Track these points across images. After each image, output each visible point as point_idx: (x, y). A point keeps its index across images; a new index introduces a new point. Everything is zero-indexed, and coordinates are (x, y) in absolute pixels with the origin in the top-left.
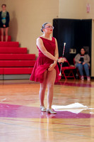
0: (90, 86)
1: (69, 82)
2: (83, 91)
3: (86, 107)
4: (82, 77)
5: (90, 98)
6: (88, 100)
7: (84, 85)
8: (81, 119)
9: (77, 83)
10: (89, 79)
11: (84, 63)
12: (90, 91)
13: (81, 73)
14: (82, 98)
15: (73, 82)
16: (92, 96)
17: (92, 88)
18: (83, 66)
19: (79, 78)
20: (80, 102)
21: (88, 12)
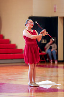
0: (57, 67)
1: (41, 65)
2: (52, 71)
3: (54, 84)
4: (51, 61)
5: (57, 76)
6: (56, 78)
7: (53, 67)
8: (51, 93)
9: (47, 65)
10: (56, 62)
11: (52, 50)
12: (57, 71)
13: (51, 57)
14: (51, 77)
15: (45, 65)
16: (59, 75)
17: (59, 69)
18: (52, 52)
19: (49, 62)
20: (50, 80)
21: (55, 11)
